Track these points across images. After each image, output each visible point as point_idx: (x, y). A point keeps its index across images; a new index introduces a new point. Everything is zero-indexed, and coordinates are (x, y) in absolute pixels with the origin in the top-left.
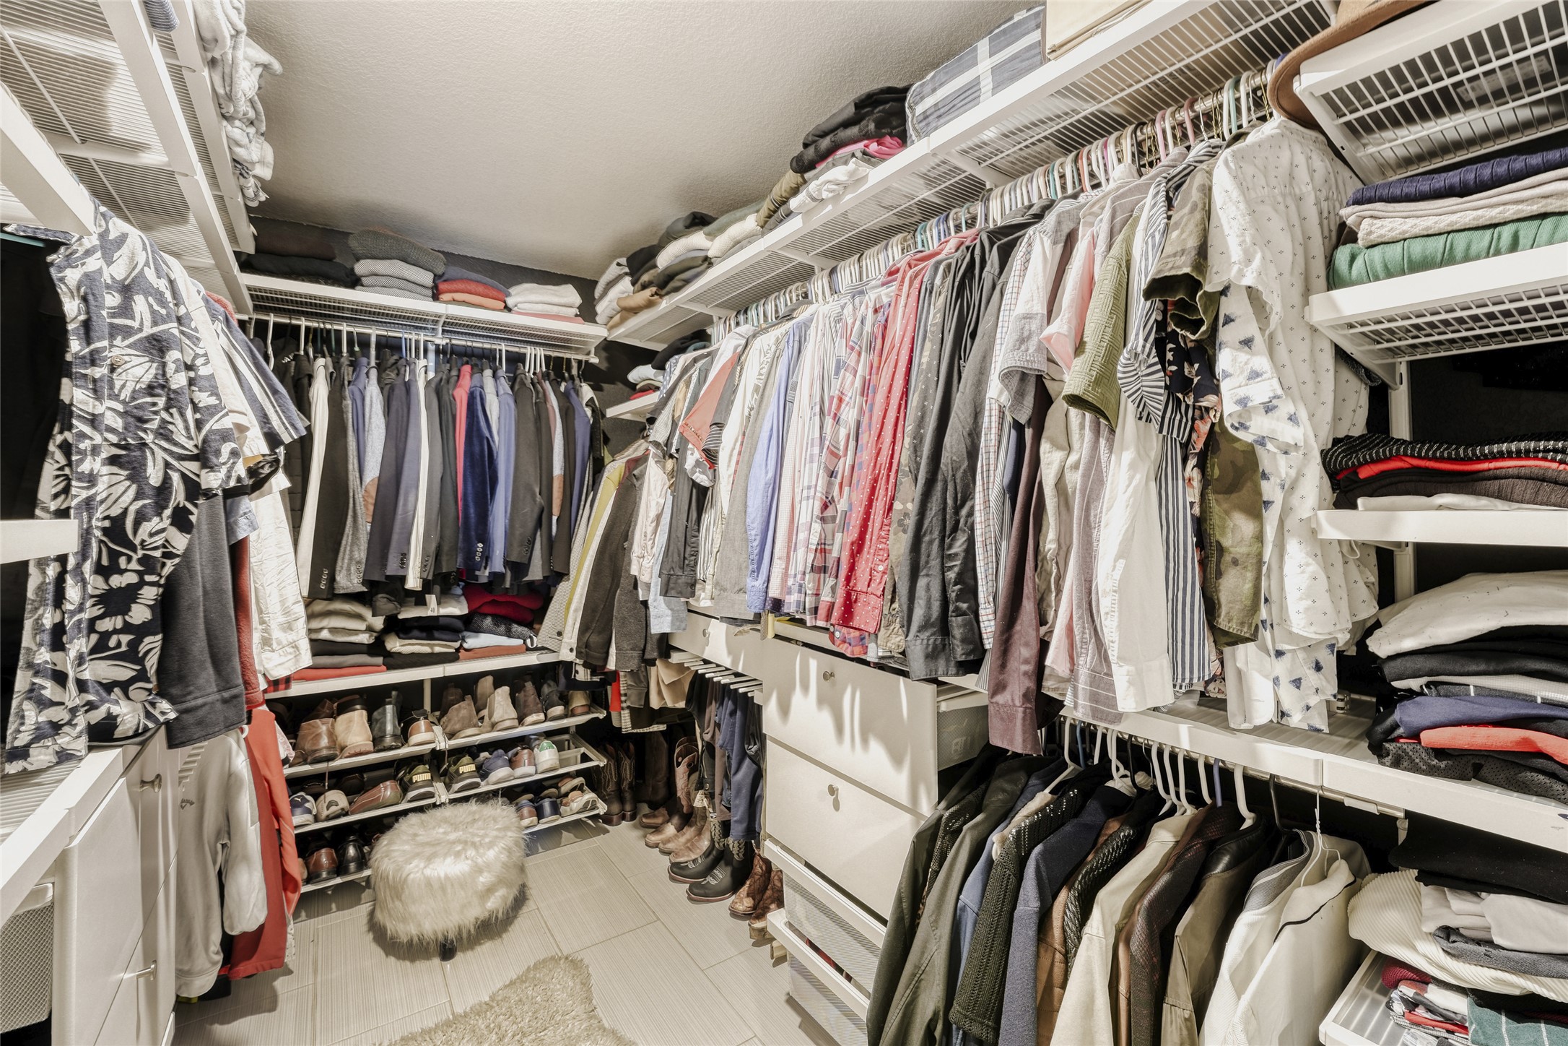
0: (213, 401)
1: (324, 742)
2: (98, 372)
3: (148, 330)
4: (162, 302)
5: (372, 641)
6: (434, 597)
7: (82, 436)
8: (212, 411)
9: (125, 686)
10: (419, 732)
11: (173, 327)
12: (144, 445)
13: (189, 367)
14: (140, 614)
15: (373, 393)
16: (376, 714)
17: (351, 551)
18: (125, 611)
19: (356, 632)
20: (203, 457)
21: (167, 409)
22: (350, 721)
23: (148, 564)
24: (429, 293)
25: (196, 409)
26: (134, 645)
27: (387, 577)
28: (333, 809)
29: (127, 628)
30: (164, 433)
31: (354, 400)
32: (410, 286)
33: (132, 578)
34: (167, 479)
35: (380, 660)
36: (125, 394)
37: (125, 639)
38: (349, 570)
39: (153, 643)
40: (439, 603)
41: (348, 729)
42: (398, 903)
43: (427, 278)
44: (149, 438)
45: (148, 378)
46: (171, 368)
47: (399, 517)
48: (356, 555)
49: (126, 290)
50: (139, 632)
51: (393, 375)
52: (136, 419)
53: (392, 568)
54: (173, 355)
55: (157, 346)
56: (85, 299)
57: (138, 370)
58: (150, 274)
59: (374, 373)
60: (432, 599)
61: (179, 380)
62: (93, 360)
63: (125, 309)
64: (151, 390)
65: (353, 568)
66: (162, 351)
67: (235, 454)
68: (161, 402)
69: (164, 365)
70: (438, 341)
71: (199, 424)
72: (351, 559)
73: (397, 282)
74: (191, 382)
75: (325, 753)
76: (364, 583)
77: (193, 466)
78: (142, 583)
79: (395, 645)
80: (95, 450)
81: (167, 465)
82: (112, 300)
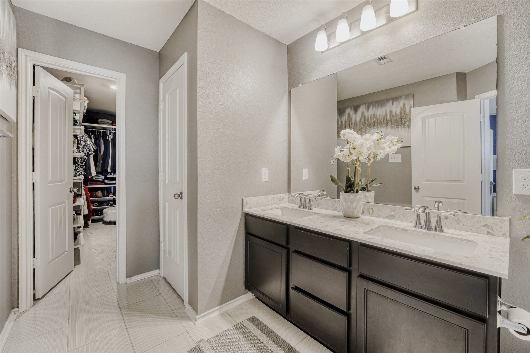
0: (90, 146)
1: (94, 195)
2: (81, 144)
3: (84, 140)
4: (85, 138)
5: (102, 180)
6: (113, 173)
7: (80, 149)
8: (90, 147)
9: (82, 170)
10: (110, 195)
11: (86, 140)
12: (84, 150)
13: (88, 143)
14: (83, 164)
15: (102, 141)
16: (103, 192)
17: (99, 165)
18: (82, 164)
19: (99, 179)
20: (89, 151)
21: (86, 147)
22: (99, 192)
23: (85, 160)
24: (111, 124)
25: (88, 147)
26: (83, 167)
27: (105, 169)
28: (96, 205)
29: (82, 165)
30: (86, 149)
31: (98, 142)
32: (108, 124)
33: (83, 161)
34: (86, 153)
35: (104, 183)
36: (83, 146)
37: (82, 166)
38: (98, 168)
39: (84, 167)
40: (114, 174)
41: (98, 194)
42: (107, 216)
43: (111, 122)
44: (84, 149)
45: (84, 144)
46: (86, 143)
47: (107, 160)
48: (100, 166)
49: (82, 137)
50: (83, 166)
51: (105, 138)
52: (83, 147)
53: (106, 168)
54: (86, 142)
55: (85, 141)
56: (80, 138)
57: (83, 144)
58: (84, 135)
59: (102, 138)
60: (112, 174)
61: (87, 144)
62: (81, 143)
63: (82, 139)
64: (85, 145)
65: (99, 168)
66: (85, 142)
67: (92, 151)
68: (85, 146)
69: (85, 143)
70: (113, 132)
71: (89, 148)
72: (99, 167)
73: (105, 123)
74: (88, 144)
75: (95, 196)
76: (101, 170)
77: (88, 152)
78: (84, 161)
79: (106, 181)
80: (81, 150)
81: (86, 151)
82: (81, 138)
